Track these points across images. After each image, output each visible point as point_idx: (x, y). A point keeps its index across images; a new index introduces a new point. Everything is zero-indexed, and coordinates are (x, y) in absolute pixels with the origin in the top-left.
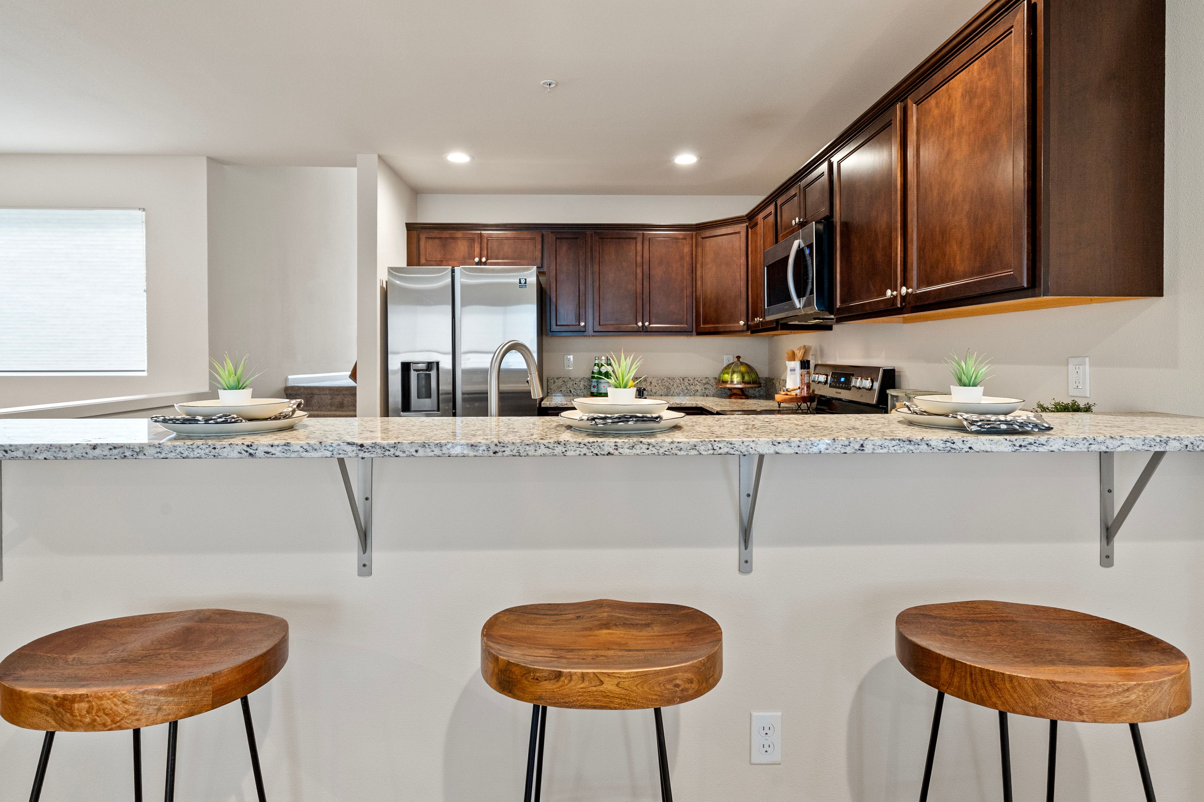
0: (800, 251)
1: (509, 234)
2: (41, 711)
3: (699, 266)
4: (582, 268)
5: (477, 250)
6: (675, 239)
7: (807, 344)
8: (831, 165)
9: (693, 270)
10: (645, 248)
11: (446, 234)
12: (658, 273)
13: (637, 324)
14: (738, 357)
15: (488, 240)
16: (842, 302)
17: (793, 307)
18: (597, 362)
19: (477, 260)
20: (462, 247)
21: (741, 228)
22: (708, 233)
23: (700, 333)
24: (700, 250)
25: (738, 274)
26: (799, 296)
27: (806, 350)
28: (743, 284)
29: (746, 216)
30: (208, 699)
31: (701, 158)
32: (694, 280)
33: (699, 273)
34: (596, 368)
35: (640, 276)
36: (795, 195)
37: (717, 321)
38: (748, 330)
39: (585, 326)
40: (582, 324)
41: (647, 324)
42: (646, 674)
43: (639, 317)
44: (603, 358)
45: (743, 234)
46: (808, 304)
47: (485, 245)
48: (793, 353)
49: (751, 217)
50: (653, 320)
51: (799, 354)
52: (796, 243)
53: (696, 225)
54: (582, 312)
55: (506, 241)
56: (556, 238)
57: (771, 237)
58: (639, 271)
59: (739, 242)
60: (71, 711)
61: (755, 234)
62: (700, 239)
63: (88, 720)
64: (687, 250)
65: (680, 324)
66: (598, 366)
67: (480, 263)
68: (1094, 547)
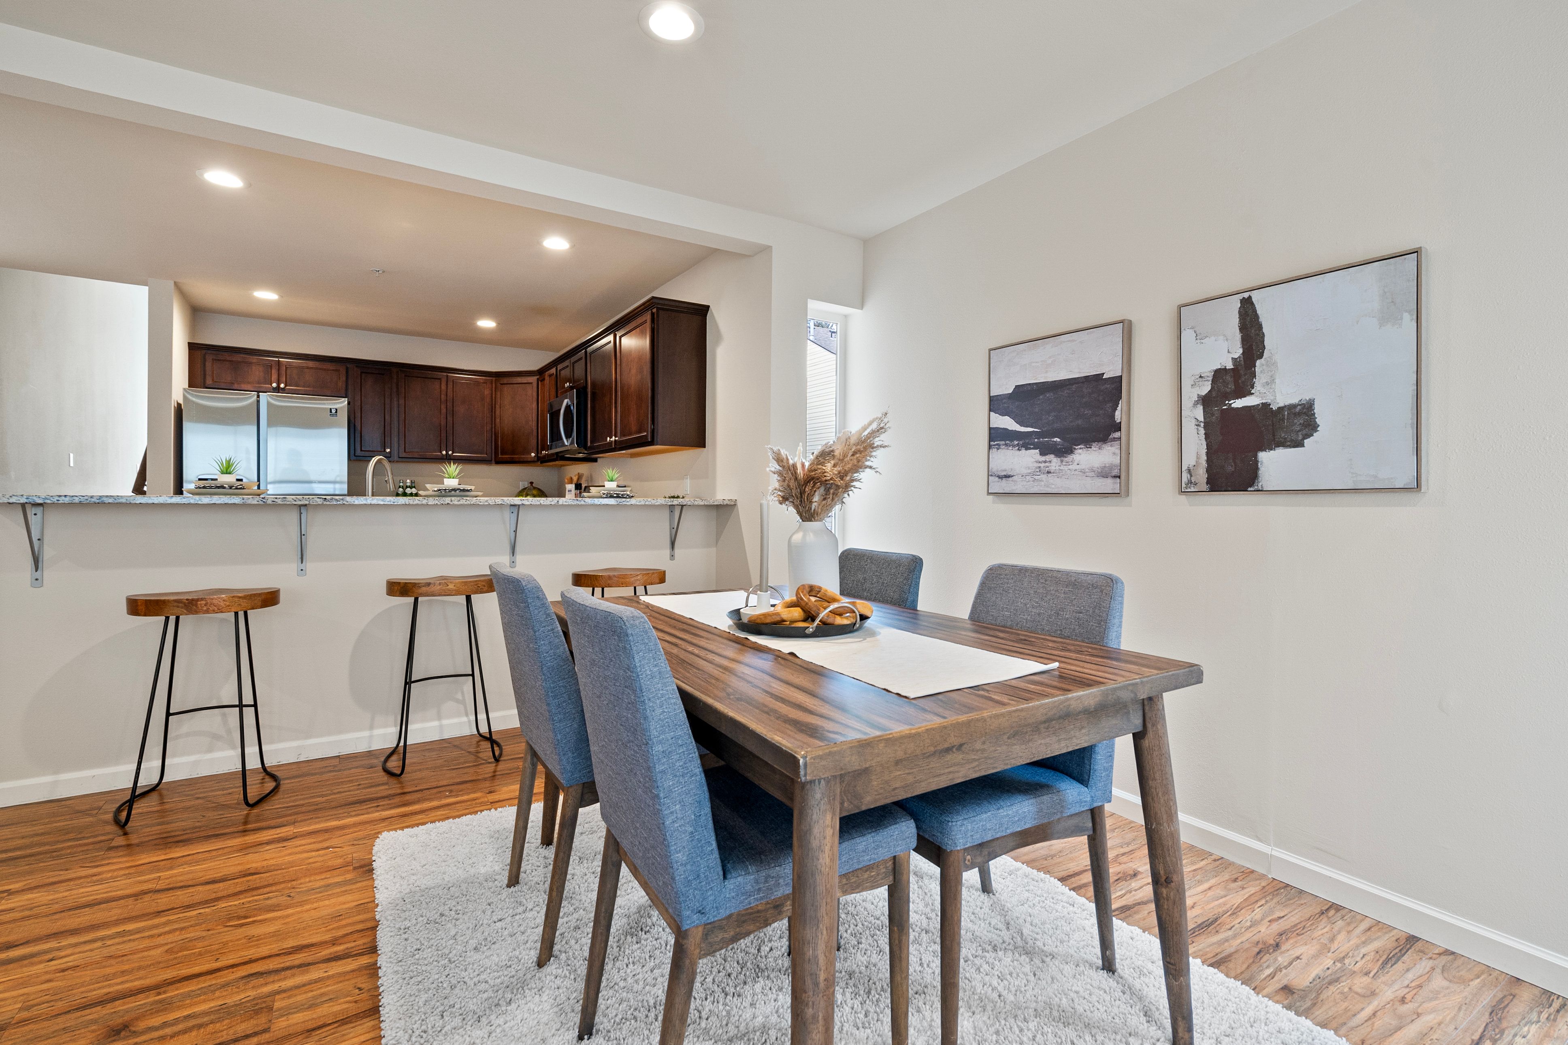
0: (568, 407)
1: (311, 364)
2: (178, 607)
3: (497, 406)
4: (387, 401)
5: (274, 376)
6: (477, 383)
7: (581, 472)
8: (586, 352)
9: (492, 409)
10: (449, 388)
11: (238, 357)
12: (461, 410)
13: (441, 452)
14: (532, 483)
15: (286, 368)
16: (591, 443)
17: (564, 445)
18: (401, 484)
19: (274, 385)
20: (257, 372)
21: (533, 379)
22: (505, 380)
23: (499, 462)
24: (498, 393)
25: (530, 418)
26: (567, 438)
27: (580, 477)
28: (534, 424)
29: (537, 371)
30: (259, 604)
31: (498, 324)
32: (493, 417)
33: (498, 412)
34: (401, 489)
35: (444, 411)
36: (567, 366)
37: (513, 453)
38: (538, 460)
39: (390, 452)
40: (388, 450)
41: (450, 452)
42: (466, 582)
43: (443, 446)
44: (408, 481)
45: (535, 385)
46: (572, 443)
47: (283, 372)
48: (571, 478)
49: (541, 372)
50: (456, 450)
51: (575, 479)
52: (566, 401)
53: (496, 372)
54: (388, 439)
55: (306, 370)
56: (362, 373)
57: (553, 393)
58: (443, 407)
59: (531, 392)
60: (196, 605)
61: (543, 385)
62: (499, 385)
63: (205, 608)
64: (487, 392)
65: (481, 454)
66: (403, 488)
67: (278, 390)
68: (668, 552)
